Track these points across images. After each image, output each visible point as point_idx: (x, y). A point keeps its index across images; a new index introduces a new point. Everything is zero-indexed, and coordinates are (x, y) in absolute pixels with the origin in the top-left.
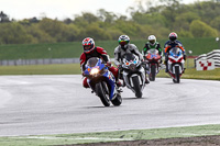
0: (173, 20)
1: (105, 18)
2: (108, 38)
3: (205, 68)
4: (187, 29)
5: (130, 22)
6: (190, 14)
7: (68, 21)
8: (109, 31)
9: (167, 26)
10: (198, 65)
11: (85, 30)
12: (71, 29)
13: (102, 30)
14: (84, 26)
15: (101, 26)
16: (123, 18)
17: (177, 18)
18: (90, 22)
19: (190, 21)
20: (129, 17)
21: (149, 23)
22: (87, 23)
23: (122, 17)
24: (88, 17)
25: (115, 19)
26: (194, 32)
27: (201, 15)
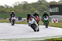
0: (25, 8)
1: (6, 7)
2: (7, 13)
4: (29, 10)
5: (13, 8)
6: (30, 6)
8: (7, 11)
9: (24, 9)
13: (5, 10)
15: (5, 9)
16: (11, 7)
17: (27, 7)
19: (30, 8)
20: (13, 7)
21: (19, 9)
24: (2, 7)
25: (9, 7)
26: (31, 11)
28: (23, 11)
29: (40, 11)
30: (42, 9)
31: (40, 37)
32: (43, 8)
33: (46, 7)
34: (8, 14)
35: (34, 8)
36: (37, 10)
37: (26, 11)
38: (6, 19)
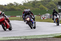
0: (35, 5)
1: (16, 4)
2: (16, 10)
3: (44, 19)
4: (38, 8)
6: (39, 3)
7: (5, 5)
8: (17, 8)
10: (42, 18)
11: (10, 8)
12: (6, 8)
14: (10, 7)
15: (14, 7)
18: (12, 6)
19: (39, 5)
20: (22, 4)
21: (28, 6)
22: (11, 6)
23: (20, 4)
24: (11, 4)
26: (40, 9)
27: (42, 4)
28: (33, 8)
29: (49, 8)
30: (51, 7)
31: (49, 34)
32: (52, 5)
33: (55, 5)
34: (18, 11)
35: (43, 5)
36: (46, 7)
37: (35, 9)
38: (16, 16)
